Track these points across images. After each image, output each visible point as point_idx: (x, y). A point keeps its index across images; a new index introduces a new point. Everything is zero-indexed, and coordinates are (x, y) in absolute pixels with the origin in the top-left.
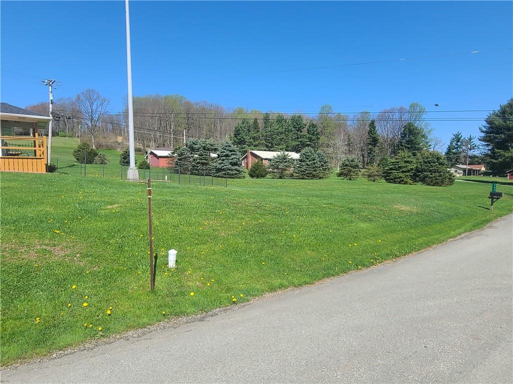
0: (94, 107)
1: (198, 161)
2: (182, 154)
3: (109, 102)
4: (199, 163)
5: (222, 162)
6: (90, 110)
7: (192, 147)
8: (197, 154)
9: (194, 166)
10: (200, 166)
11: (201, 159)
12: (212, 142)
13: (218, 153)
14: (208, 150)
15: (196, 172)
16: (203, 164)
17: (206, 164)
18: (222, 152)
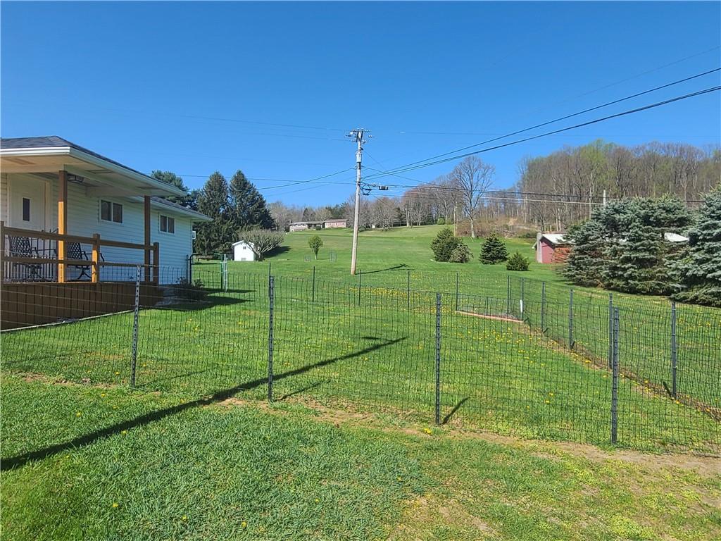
0: (474, 181)
1: (626, 254)
2: (586, 239)
3: (494, 169)
4: (628, 260)
5: (708, 256)
6: (469, 184)
7: (614, 220)
8: (623, 237)
9: (615, 268)
10: (631, 269)
11: (636, 250)
12: (669, 203)
13: (691, 230)
14: (658, 223)
15: (621, 283)
16: (642, 263)
17: (652, 263)
18: (707, 227)
